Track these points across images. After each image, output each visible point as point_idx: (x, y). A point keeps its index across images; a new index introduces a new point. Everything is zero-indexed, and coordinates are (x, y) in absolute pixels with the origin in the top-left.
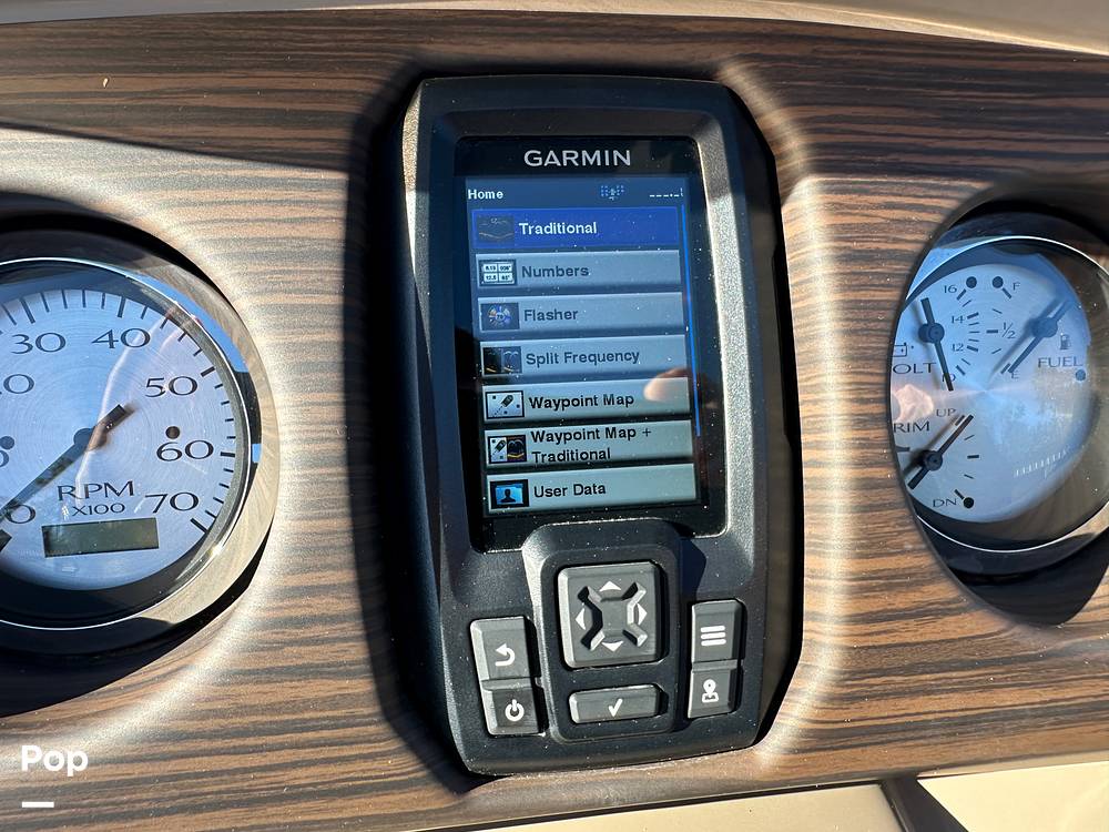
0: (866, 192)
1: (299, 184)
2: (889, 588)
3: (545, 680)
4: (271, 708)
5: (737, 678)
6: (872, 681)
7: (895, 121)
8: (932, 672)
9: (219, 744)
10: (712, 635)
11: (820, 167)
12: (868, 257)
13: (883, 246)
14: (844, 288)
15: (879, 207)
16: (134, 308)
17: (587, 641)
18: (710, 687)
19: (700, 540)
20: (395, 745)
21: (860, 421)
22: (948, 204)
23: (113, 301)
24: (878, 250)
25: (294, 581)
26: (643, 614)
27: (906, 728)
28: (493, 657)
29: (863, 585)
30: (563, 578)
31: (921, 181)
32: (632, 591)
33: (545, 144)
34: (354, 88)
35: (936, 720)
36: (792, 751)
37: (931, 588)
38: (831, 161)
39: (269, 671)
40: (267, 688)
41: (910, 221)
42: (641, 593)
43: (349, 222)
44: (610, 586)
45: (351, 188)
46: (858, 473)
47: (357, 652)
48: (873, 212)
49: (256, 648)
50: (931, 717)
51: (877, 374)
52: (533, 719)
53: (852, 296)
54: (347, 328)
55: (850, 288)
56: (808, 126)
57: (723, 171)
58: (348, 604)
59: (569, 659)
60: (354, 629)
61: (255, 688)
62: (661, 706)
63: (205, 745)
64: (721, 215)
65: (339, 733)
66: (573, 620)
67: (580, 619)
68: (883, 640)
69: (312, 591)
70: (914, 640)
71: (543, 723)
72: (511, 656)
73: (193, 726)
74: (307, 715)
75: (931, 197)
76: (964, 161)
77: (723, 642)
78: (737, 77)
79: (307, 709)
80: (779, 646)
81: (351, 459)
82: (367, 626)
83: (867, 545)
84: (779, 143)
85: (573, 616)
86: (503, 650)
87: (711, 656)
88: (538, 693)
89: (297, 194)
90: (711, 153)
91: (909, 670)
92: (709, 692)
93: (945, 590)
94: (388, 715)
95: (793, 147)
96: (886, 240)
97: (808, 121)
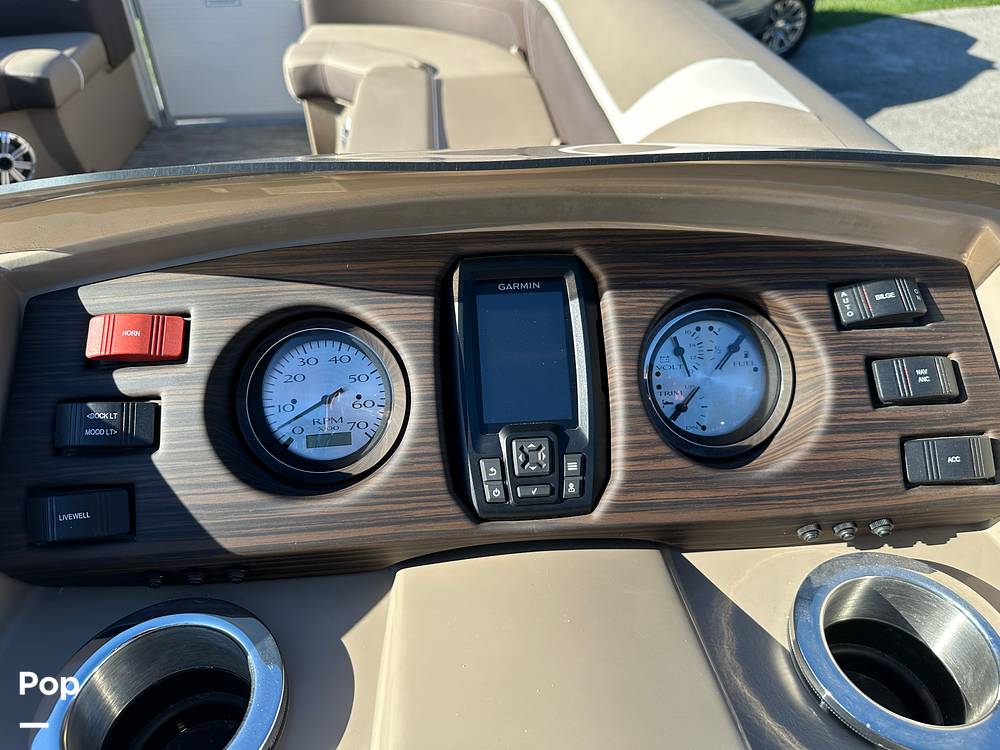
0: (631, 296)
1: (416, 301)
2: (641, 447)
3: (508, 482)
4: (410, 487)
5: (582, 484)
6: (637, 485)
8: (660, 482)
9: (390, 500)
10: (572, 466)
11: (612, 287)
12: (631, 321)
13: (637, 317)
14: (620, 333)
15: (636, 302)
16: (345, 347)
17: (523, 466)
18: (571, 486)
19: (568, 432)
20: (453, 502)
22: (665, 299)
23: (337, 344)
24: (634, 318)
25: (417, 440)
26: (544, 456)
27: (652, 505)
28: (488, 472)
29: (631, 446)
30: (514, 443)
32: (540, 448)
33: (506, 282)
34: (435, 265)
35: (665, 502)
36: (606, 513)
37: (659, 448)
38: (616, 285)
39: (408, 473)
41: (649, 307)
42: (544, 448)
43: (435, 314)
44: (531, 445)
45: (435, 301)
46: (627, 403)
47: (439, 467)
48: (633, 304)
49: (403, 464)
50: (662, 501)
52: (504, 497)
53: (624, 336)
54: (435, 352)
55: (623, 333)
56: (608, 271)
57: (575, 290)
58: (436, 449)
59: (517, 473)
60: (438, 458)
61: (403, 479)
62: (552, 491)
63: (386, 500)
64: (575, 306)
65: (433, 497)
66: (518, 458)
67: (520, 458)
68: (639, 468)
69: (424, 444)
70: (653, 469)
71: (507, 498)
72: (494, 472)
73: (381, 493)
74: (421, 490)
75: (658, 297)
76: (673, 282)
77: (576, 469)
78: (581, 253)
79: (422, 487)
80: (604, 476)
81: (437, 398)
82: (443, 458)
83: (631, 430)
84: (598, 278)
85: (518, 456)
86: (492, 469)
87: (572, 475)
88: (505, 487)
89: (416, 305)
90: (571, 283)
91: (651, 481)
92: (571, 488)
93: (664, 449)
94: (450, 491)
95: (603, 280)
96: (638, 314)
97: (608, 269)
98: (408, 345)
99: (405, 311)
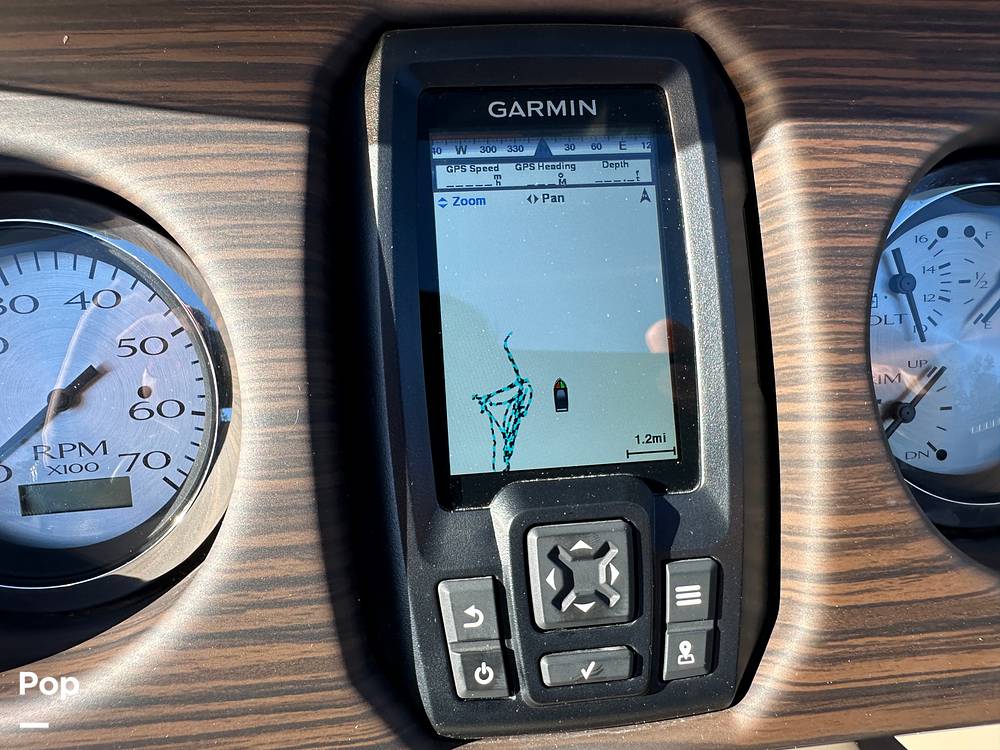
0: (841, 136)
1: (258, 138)
2: (872, 545)
3: (515, 643)
4: (235, 673)
5: (714, 638)
6: (855, 642)
7: (869, 64)
8: (918, 633)
9: (181, 709)
10: (687, 595)
11: (792, 112)
12: (844, 202)
13: (860, 191)
14: (820, 235)
15: (854, 151)
16: (104, 270)
17: (557, 602)
18: (685, 648)
19: (674, 496)
20: (363, 709)
21: (840, 373)
22: (927, 147)
23: (85, 263)
24: (854, 196)
25: (256, 542)
26: (615, 573)
27: (890, 690)
28: (460, 618)
29: (843, 542)
30: (532, 537)
31: (897, 124)
32: (603, 550)
33: (509, 94)
34: (315, 40)
35: (922, 682)
36: (772, 715)
37: (916, 545)
38: (801, 106)
39: (232, 634)
40: (229, 651)
41: (887, 165)
42: (613, 552)
43: (310, 175)
44: (581, 545)
45: (312, 141)
46: (839, 426)
47: (320, 614)
48: (850, 157)
49: (217, 611)
50: (916, 679)
51: (857, 324)
52: (503, 683)
53: (828, 243)
54: (308, 283)
55: (826, 235)
56: (779, 70)
57: (691, 118)
58: (310, 566)
59: (540, 620)
60: (317, 591)
61: (217, 652)
62: (635, 670)
63: (169, 710)
64: (691, 165)
65: (303, 697)
66: (543, 580)
67: (551, 580)
68: (867, 599)
69: (276, 552)
70: (898, 599)
71: (513, 687)
72: (479, 617)
73: (155, 691)
74: (271, 680)
75: (908, 140)
76: (942, 103)
77: (699, 602)
78: (704, 22)
79: (269, 673)
80: (755, 604)
81: (313, 416)
82: (331, 588)
83: (846, 501)
84: (748, 89)
85: (543, 575)
86: (471, 611)
87: (687, 616)
88: (508, 655)
89: (256, 148)
90: (678, 100)
91: (894, 630)
92: (684, 654)
93: (931, 547)
94: (354, 679)
95: (763, 90)
96: (863, 184)
97: (779, 65)
98: (229, 264)
99: (223, 166)
